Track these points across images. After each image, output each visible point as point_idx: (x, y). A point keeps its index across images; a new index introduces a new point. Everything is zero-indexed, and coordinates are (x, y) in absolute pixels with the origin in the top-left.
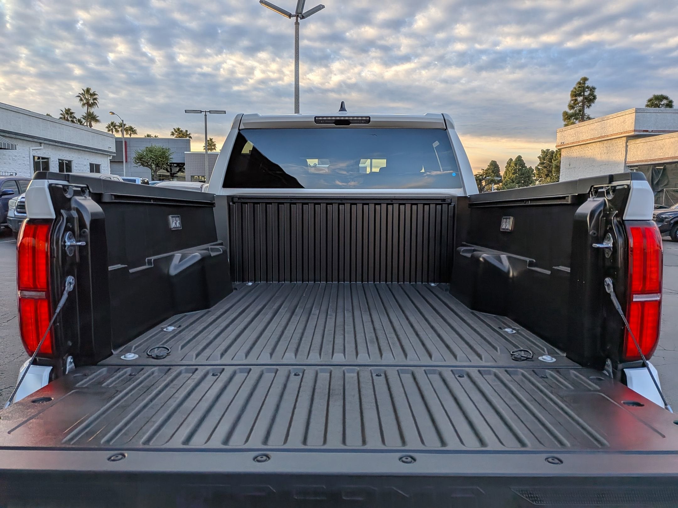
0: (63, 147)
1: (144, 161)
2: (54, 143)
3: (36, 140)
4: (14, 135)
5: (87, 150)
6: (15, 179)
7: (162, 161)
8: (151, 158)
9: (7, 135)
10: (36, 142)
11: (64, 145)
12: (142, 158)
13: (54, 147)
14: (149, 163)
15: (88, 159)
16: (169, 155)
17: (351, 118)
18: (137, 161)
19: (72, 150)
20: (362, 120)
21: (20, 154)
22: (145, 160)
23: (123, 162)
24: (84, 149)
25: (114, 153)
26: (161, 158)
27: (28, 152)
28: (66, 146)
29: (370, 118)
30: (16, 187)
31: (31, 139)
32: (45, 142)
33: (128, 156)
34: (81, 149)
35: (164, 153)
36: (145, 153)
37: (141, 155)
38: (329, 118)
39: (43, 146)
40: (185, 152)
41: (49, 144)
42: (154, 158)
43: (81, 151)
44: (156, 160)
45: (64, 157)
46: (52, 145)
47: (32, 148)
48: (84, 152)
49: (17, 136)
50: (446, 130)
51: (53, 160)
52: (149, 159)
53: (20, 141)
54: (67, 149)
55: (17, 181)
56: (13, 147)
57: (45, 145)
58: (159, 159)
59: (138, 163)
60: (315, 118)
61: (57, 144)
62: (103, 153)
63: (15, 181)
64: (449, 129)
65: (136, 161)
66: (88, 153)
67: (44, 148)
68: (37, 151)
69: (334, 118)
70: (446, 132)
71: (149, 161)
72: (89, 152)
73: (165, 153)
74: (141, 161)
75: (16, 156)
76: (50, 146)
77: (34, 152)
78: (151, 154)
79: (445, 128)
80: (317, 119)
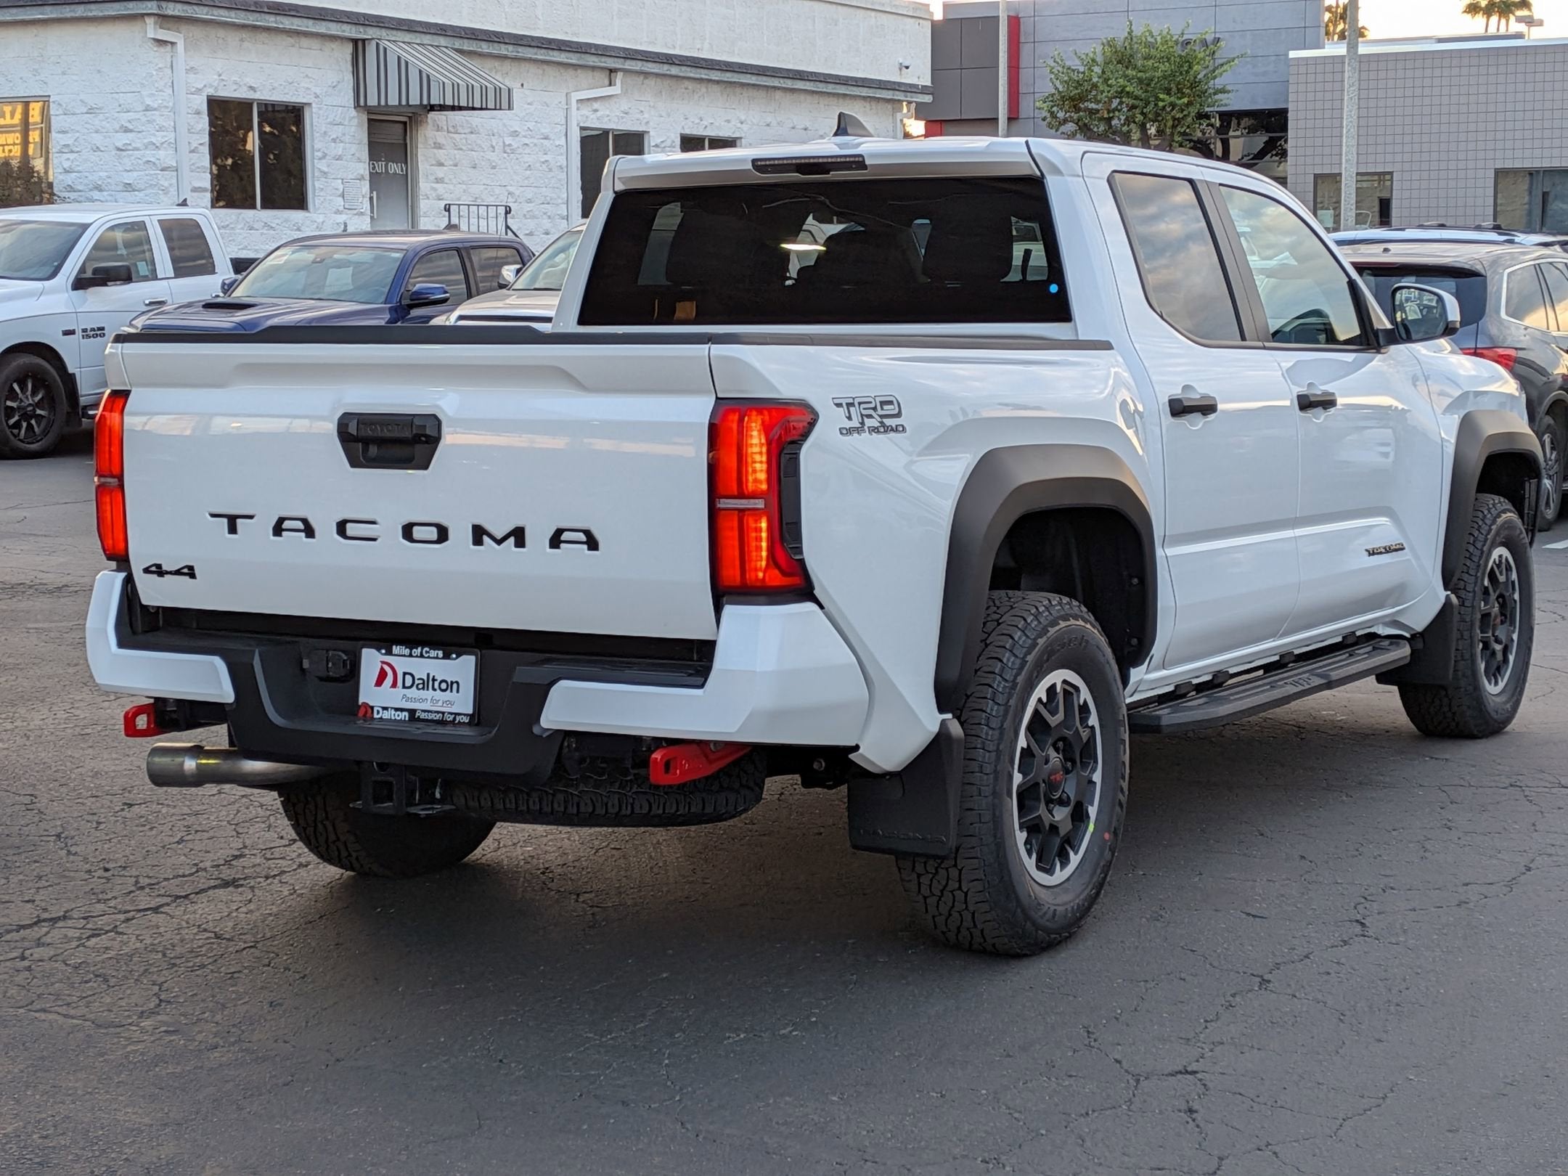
0: (701, 80)
1: (1092, 112)
2: (665, 69)
3: (592, 60)
4: (511, 48)
5: (800, 85)
6: (460, 245)
7: (1173, 106)
8: (1122, 93)
9: (485, 47)
10: (593, 68)
11: (703, 74)
12: (1082, 98)
13: (667, 82)
14: (1114, 122)
15: (808, 124)
16: (1212, 74)
18: (1061, 115)
19: (738, 90)
21: (531, 125)
22: (1099, 106)
23: (996, 120)
24: (789, 84)
25: (924, 90)
26: (1168, 91)
27: (563, 114)
28: (715, 75)
30: (462, 277)
31: (573, 59)
32: (629, 65)
33: (1022, 89)
34: (776, 82)
35: (1188, 62)
36: (1097, 70)
37: (1079, 84)
39: (618, 82)
40: (1292, 54)
41: (646, 74)
42: (1138, 92)
43: (778, 94)
44: (1147, 103)
45: (705, 123)
46: (657, 75)
47: (576, 96)
48: (789, 96)
49: (520, 49)
51: (658, 141)
52: (1115, 103)
53: (533, 69)
54: (716, 88)
55: (463, 251)
56: (501, 101)
57: (631, 80)
58: (1158, 99)
59: (1065, 121)
61: (674, 70)
62: (871, 93)
63: (458, 250)
65: (1053, 115)
66: (809, 98)
67: (625, 91)
68: (596, 105)
71: (1116, 109)
72: (813, 92)
73: (1190, 67)
74: (1077, 110)
75: (515, 134)
76: (651, 82)
77: (586, 111)
78: (1126, 76)
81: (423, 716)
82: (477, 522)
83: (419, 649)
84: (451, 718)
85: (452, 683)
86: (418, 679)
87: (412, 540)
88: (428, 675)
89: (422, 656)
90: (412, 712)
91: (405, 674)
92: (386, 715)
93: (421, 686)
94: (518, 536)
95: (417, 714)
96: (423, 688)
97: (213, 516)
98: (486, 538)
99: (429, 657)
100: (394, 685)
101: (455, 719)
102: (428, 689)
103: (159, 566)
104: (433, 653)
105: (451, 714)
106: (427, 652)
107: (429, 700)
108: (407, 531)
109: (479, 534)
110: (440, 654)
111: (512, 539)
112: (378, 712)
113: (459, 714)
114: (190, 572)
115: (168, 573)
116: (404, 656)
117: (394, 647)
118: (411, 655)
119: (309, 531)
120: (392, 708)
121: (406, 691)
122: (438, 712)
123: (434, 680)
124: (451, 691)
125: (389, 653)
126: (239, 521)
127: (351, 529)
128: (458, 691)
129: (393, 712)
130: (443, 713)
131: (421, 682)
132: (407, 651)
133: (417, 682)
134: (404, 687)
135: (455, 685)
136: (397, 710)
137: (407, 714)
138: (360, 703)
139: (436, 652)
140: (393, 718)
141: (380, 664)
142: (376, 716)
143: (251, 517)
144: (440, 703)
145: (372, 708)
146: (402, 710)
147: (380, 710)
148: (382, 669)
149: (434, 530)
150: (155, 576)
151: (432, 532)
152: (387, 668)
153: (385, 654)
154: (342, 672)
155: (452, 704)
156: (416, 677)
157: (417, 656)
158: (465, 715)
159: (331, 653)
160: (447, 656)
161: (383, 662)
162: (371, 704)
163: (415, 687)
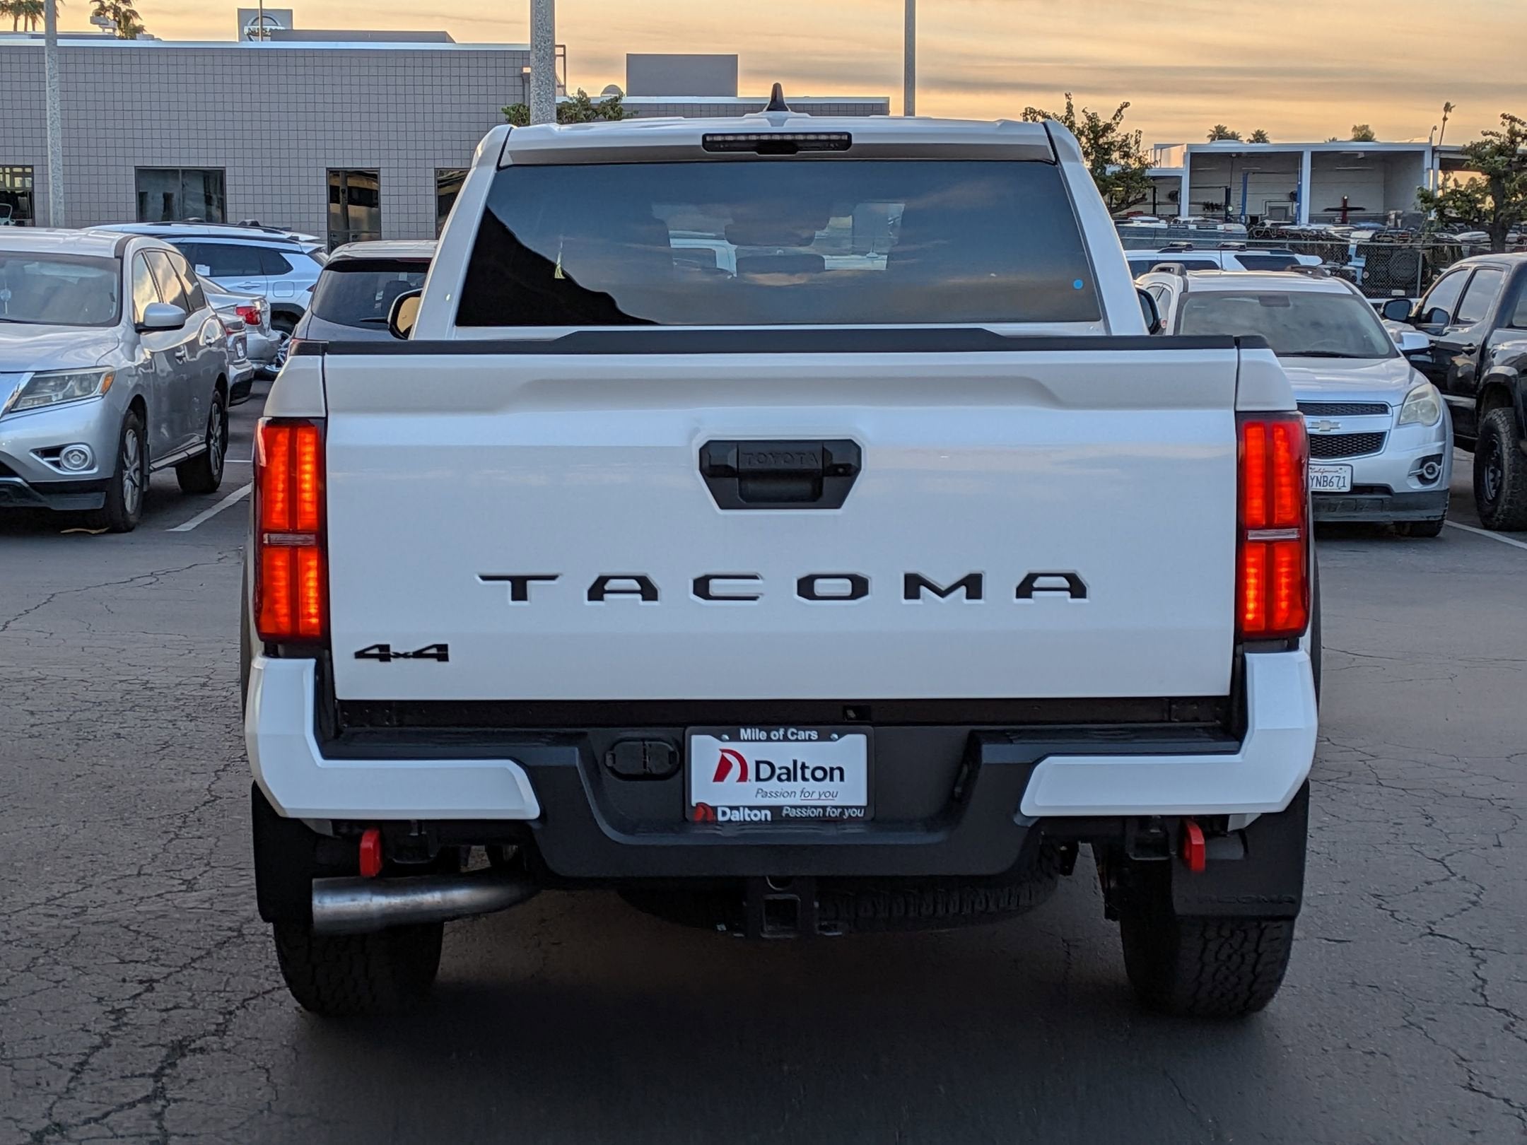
17: (801, 137)
20: (829, 141)
29: (849, 135)
38: (743, 138)
50: (1055, 163)
60: (704, 137)
64: (1064, 164)
69: (754, 138)
70: (1057, 169)
79: (1054, 159)
80: (708, 139)
81: (793, 813)
82: (912, 570)
83: (782, 731)
84: (837, 812)
85: (832, 769)
86: (780, 768)
87: (812, 596)
88: (795, 762)
89: (786, 739)
90: (776, 810)
91: (758, 763)
92: (736, 816)
93: (784, 777)
94: (973, 585)
95: (784, 812)
96: (788, 779)
97: (484, 578)
98: (923, 589)
99: (797, 740)
100: (743, 777)
101: (842, 813)
102: (795, 779)
103: (384, 648)
104: (802, 735)
105: (836, 807)
106: (793, 734)
107: (798, 794)
108: (806, 587)
109: (913, 585)
110: (814, 735)
111: (963, 589)
112: (724, 813)
113: (848, 807)
114: (441, 653)
115: (397, 655)
116: (760, 740)
117: (742, 731)
118: (769, 739)
119: (648, 591)
120: (744, 807)
121: (761, 784)
122: (816, 807)
123: (804, 767)
124: (832, 779)
125: (735, 738)
126: (529, 583)
127: (716, 587)
128: (842, 779)
129: (747, 811)
130: (824, 808)
131: (784, 771)
132: (763, 735)
133: (778, 772)
134: (758, 779)
135: (837, 773)
136: (751, 808)
137: (768, 813)
138: (694, 804)
139: (807, 733)
140: (748, 819)
141: (720, 753)
142: (720, 818)
143: (553, 578)
144: (816, 796)
145: (715, 809)
146: (760, 808)
147: (728, 811)
148: (723, 759)
149: (848, 582)
150: (376, 662)
151: (846, 585)
152: (729, 757)
153: (730, 740)
154: (668, 767)
155: (834, 795)
156: (777, 766)
157: (779, 740)
158: (857, 807)
159: (647, 743)
160: (821, 738)
161: (723, 751)
162: (711, 804)
163: (775, 778)
